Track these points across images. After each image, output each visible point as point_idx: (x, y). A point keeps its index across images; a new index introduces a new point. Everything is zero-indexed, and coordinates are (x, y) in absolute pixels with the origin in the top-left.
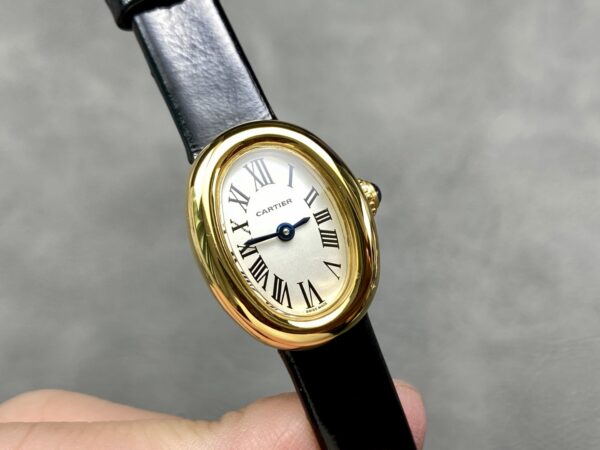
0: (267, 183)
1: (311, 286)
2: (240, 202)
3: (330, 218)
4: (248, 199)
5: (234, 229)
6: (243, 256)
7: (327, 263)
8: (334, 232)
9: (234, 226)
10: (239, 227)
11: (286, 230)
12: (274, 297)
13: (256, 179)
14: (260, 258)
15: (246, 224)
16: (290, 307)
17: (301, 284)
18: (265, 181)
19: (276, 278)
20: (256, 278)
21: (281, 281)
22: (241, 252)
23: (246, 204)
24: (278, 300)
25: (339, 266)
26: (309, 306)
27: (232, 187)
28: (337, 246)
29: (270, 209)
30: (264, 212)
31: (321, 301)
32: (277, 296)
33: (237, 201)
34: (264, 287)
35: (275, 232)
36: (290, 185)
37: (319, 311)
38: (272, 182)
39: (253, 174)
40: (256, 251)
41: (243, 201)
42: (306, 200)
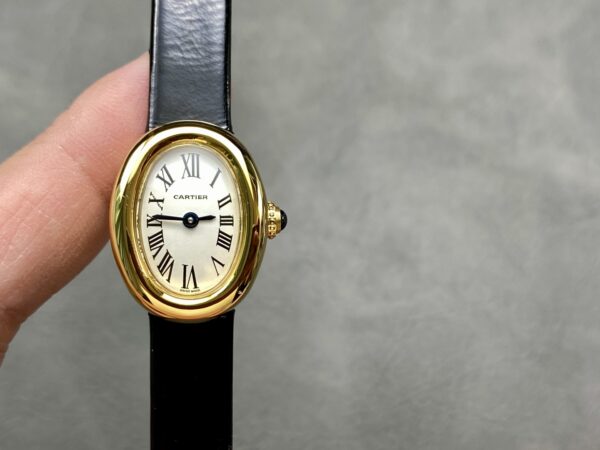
0: (193, 176)
1: (193, 271)
2: (165, 182)
3: (232, 224)
4: (173, 182)
5: (151, 201)
6: (148, 225)
7: (213, 259)
8: (231, 237)
9: (152, 198)
10: (155, 200)
11: (191, 218)
12: (159, 267)
13: (187, 168)
14: (161, 232)
15: (162, 201)
16: (168, 280)
17: (185, 267)
18: (194, 174)
19: (167, 253)
20: (151, 247)
21: (170, 257)
22: (148, 221)
23: (170, 185)
24: (161, 272)
25: (223, 265)
26: (184, 287)
27: (164, 167)
28: (228, 249)
29: (187, 197)
30: (181, 197)
31: (196, 286)
32: (161, 268)
33: (163, 179)
34: (154, 256)
35: (182, 216)
36: (212, 185)
37: (190, 293)
38: (198, 176)
39: (186, 163)
40: (160, 225)
41: (169, 182)
42: (219, 202)
